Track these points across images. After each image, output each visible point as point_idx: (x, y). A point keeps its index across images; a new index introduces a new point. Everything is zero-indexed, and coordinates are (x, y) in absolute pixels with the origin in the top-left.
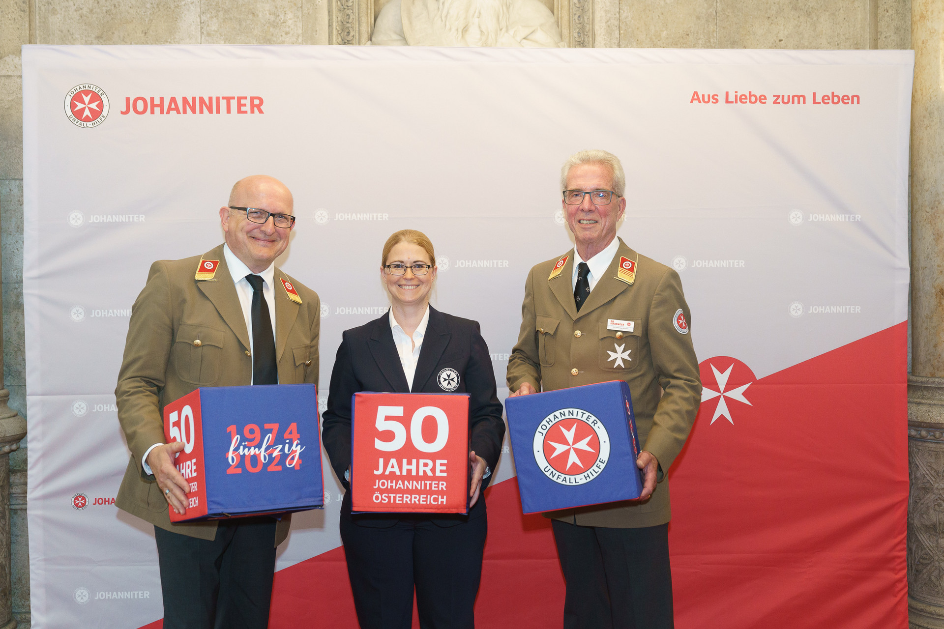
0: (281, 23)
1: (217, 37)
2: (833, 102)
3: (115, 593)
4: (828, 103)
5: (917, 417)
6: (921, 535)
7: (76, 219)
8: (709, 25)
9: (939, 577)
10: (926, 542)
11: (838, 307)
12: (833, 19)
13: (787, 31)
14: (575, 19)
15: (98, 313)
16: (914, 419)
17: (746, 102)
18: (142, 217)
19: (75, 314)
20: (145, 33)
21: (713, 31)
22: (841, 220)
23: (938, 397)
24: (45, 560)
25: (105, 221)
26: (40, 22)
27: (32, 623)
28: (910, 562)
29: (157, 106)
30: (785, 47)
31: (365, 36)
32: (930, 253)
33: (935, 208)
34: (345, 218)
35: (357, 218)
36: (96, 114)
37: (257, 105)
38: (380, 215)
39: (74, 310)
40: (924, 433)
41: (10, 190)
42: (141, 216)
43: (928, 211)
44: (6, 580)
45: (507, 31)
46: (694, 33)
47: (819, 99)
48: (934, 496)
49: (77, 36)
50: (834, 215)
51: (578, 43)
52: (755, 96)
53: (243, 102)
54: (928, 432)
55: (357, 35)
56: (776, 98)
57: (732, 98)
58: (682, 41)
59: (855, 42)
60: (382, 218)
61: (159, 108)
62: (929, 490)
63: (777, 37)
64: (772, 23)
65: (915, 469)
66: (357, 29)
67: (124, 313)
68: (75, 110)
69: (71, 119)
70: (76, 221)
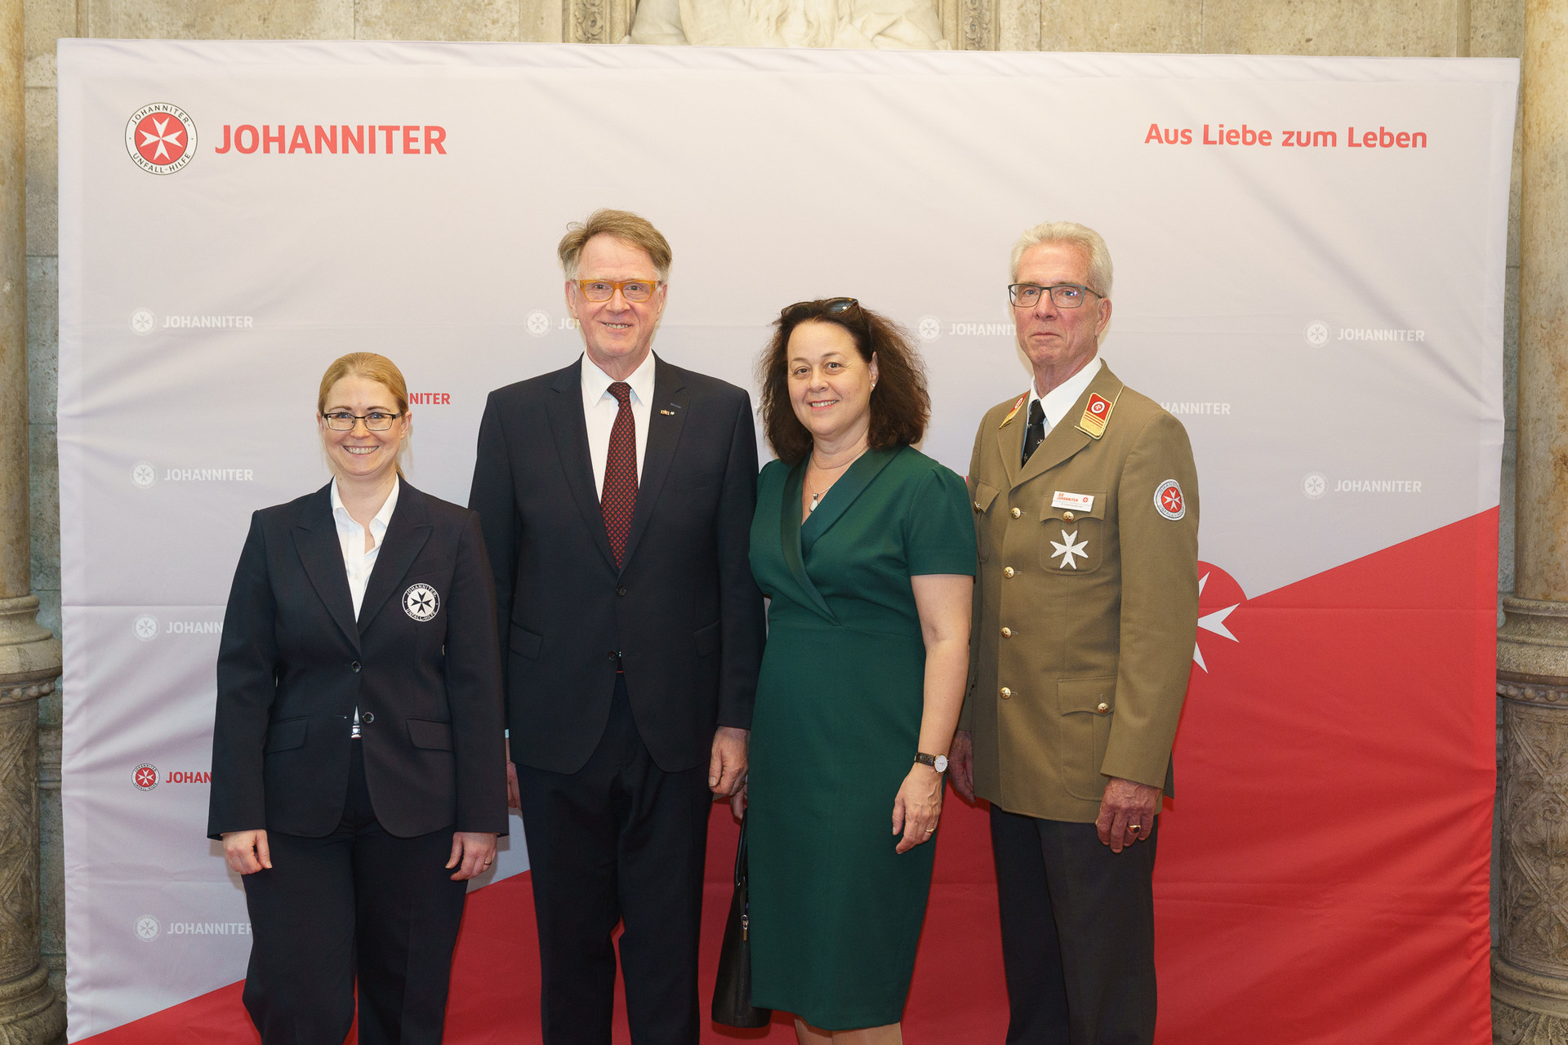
0: (485, 5)
1: (381, 28)
2: (1382, 144)
3: (200, 925)
4: (1374, 145)
5: (1518, 666)
6: (1521, 859)
7: (143, 322)
8: (1189, 13)
9: (1549, 929)
10: (1530, 873)
11: (1384, 482)
12: (1397, 6)
13: (1320, 24)
14: (966, 3)
15: (176, 475)
16: (1513, 668)
17: (1237, 143)
18: (248, 320)
19: (140, 475)
20: (265, 20)
21: (1197, 24)
22: (1391, 339)
23: (1553, 633)
24: (90, 869)
25: (189, 326)
27: (68, 969)
28: (1503, 901)
29: (274, 139)
30: (1315, 53)
31: (620, 28)
32: (1547, 394)
33: (1557, 321)
36: (176, 153)
37: (435, 139)
39: (138, 469)
40: (1529, 692)
41: (44, 273)
42: (246, 318)
43: (1544, 326)
44: (31, 902)
45: (851, 21)
46: (1165, 27)
47: (1358, 139)
48: (1544, 795)
49: (154, 24)
50: (1381, 331)
51: (971, 41)
52: (1253, 133)
53: (413, 134)
54: (1537, 690)
55: (608, 25)
56: (1287, 135)
57: (1214, 135)
58: (1144, 40)
59: (1433, 44)
61: (277, 143)
62: (1535, 785)
63: (1303, 34)
64: (1294, 12)
65: (1514, 751)
66: (608, 16)
67: (218, 474)
68: (142, 145)
69: (136, 160)
70: (143, 326)
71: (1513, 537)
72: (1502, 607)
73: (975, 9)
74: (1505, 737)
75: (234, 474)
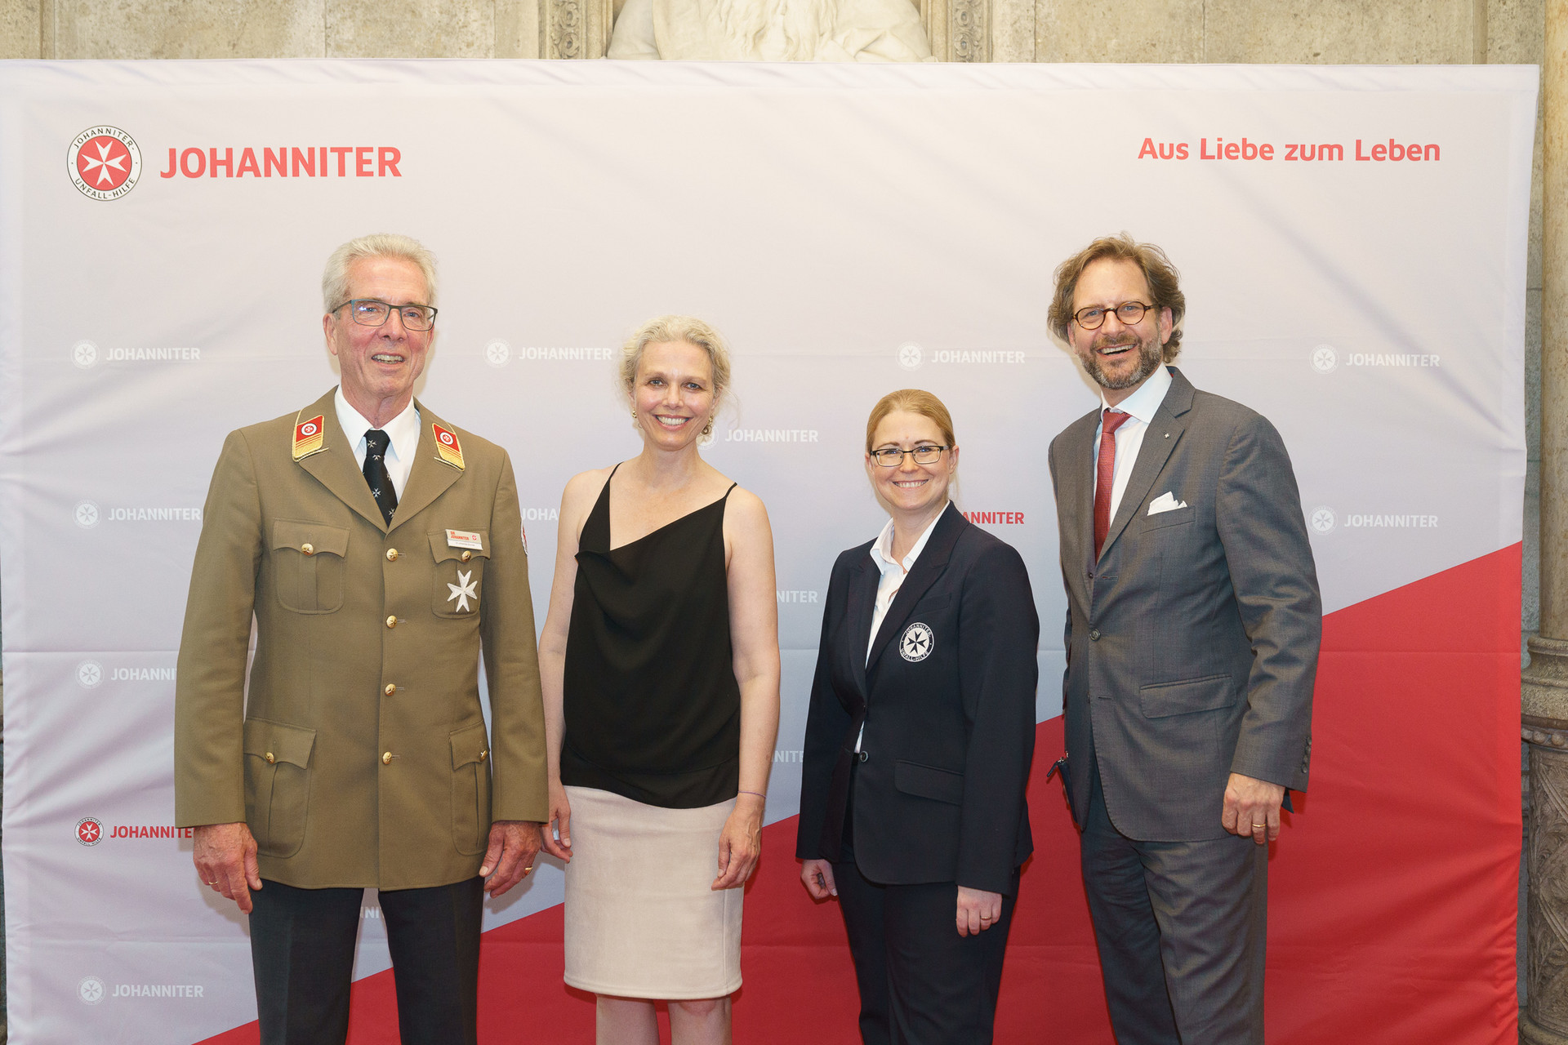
0: (460, 28)
1: (353, 52)
2: (1392, 157)
3: (146, 987)
4: (1384, 159)
5: (1545, 710)
6: (1551, 915)
7: (85, 355)
8: (1191, 28)
10: (1560, 930)
11: (1397, 517)
12: (1409, 18)
13: (1328, 38)
14: (956, 19)
15: (121, 514)
16: (1540, 713)
17: (1237, 157)
18: (195, 351)
19: (83, 514)
20: (234, 45)
21: (1199, 39)
22: (1404, 364)
24: (32, 928)
25: (133, 358)
26: (61, 28)
27: (9, 1034)
28: (1531, 959)
29: (222, 163)
31: (597, 48)
34: (537, 355)
35: (558, 356)
36: (119, 177)
37: (390, 161)
38: (598, 352)
39: (81, 509)
40: (1557, 738)
42: (193, 349)
45: (833, 37)
46: (1165, 43)
47: (1366, 151)
49: (121, 51)
50: (1393, 356)
51: (962, 55)
52: (1253, 146)
53: (366, 156)
54: (1565, 736)
55: (584, 46)
56: (1291, 149)
57: (1211, 150)
58: (1142, 54)
59: (1448, 58)
60: (601, 356)
61: (225, 167)
62: (1565, 837)
63: (1310, 48)
64: (1301, 25)
65: (1542, 799)
66: (584, 37)
67: (165, 513)
68: (85, 170)
69: (78, 186)
70: (85, 359)
71: (1538, 573)
72: (1525, 648)
73: (966, 25)
74: (1531, 785)
75: (181, 512)
